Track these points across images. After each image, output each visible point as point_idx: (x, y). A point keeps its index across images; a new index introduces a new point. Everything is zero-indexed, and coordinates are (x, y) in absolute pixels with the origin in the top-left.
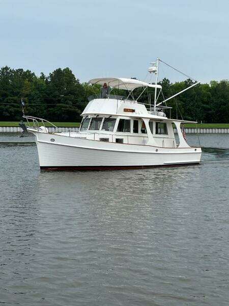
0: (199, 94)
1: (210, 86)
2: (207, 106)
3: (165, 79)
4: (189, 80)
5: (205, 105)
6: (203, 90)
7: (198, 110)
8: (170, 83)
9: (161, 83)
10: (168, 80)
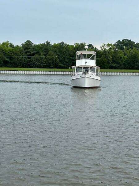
0: (68, 51)
1: (75, 46)
2: (73, 58)
3: (48, 41)
4: (62, 42)
5: (71, 58)
6: (70, 49)
7: (67, 60)
8: (51, 44)
9: (45, 44)
10: (49, 42)
